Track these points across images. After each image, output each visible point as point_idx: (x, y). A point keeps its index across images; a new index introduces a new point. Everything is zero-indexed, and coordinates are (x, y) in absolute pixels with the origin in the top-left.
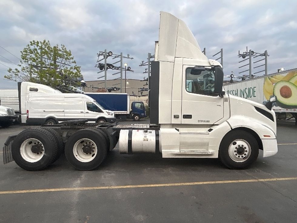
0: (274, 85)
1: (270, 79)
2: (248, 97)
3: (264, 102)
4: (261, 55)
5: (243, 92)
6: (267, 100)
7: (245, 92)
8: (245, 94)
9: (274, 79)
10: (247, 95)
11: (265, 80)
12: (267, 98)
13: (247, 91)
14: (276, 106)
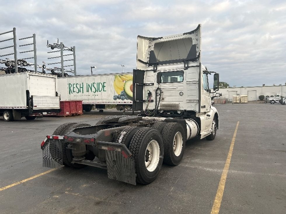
0: (124, 82)
1: (120, 77)
2: (96, 92)
3: (114, 96)
4: (69, 50)
5: (91, 86)
6: (118, 95)
7: (92, 86)
8: (93, 88)
9: (124, 77)
10: (96, 89)
11: (115, 78)
12: (117, 93)
13: (95, 86)
14: (127, 99)
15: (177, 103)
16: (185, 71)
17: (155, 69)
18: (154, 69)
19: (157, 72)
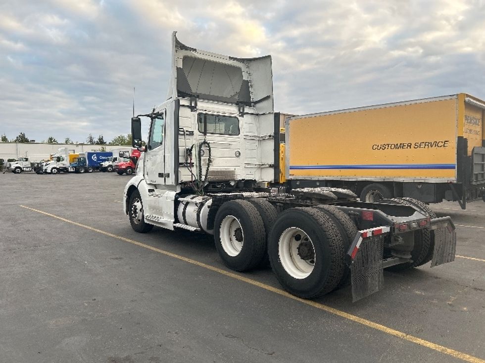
15: (232, 169)
16: (240, 118)
17: (193, 105)
18: (191, 104)
19: (198, 112)
